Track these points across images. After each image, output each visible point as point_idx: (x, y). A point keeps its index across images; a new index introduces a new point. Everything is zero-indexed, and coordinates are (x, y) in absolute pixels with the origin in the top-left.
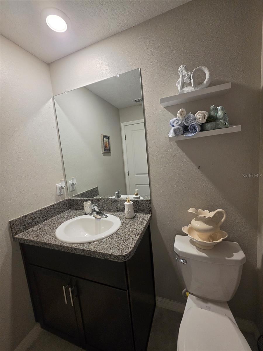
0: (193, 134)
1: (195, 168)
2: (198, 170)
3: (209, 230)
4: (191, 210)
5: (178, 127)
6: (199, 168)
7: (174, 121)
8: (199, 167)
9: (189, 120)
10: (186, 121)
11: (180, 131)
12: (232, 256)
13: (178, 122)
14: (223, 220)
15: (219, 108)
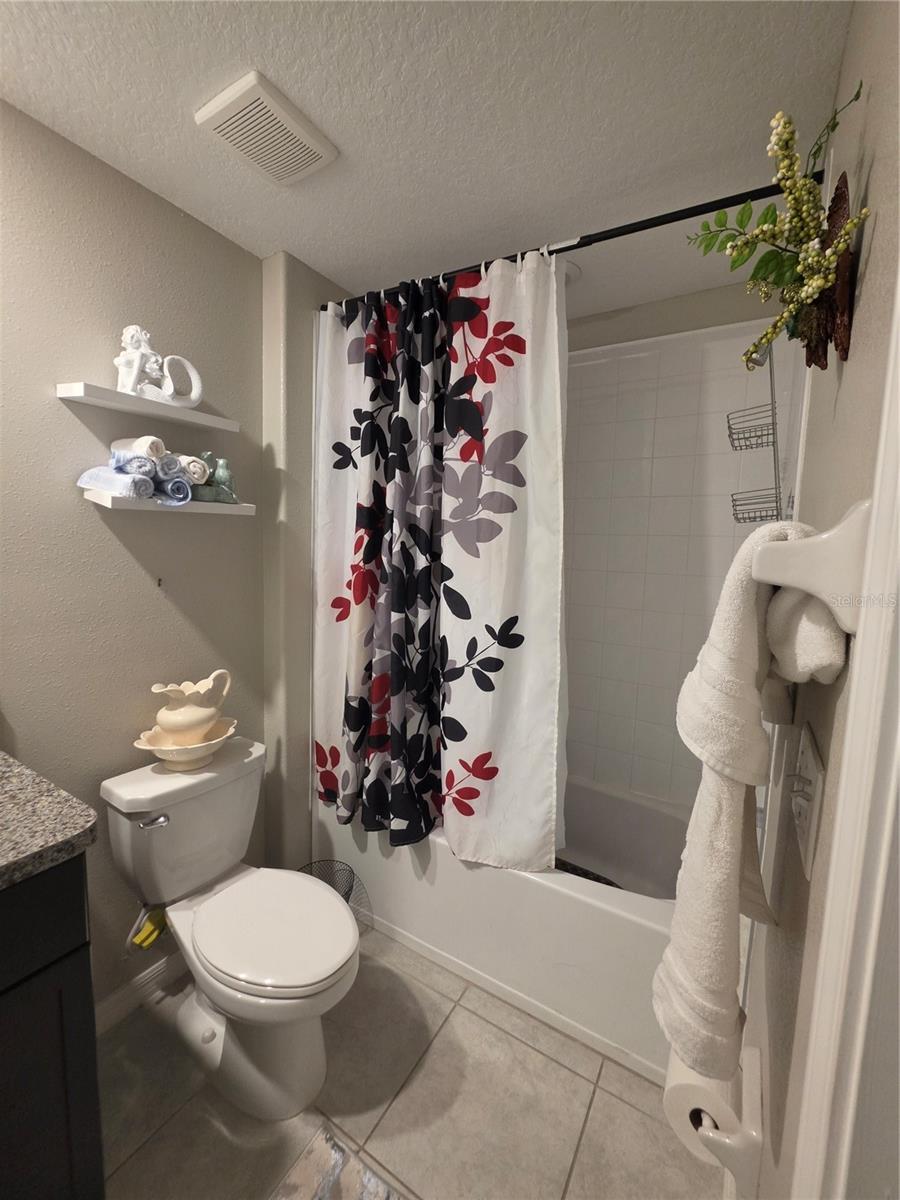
0: (175, 503)
1: (150, 584)
2: (157, 590)
3: (210, 718)
4: (156, 689)
5: (144, 477)
6: (159, 585)
7: (131, 460)
8: (160, 580)
9: (170, 469)
10: (162, 469)
11: (146, 489)
12: (251, 754)
13: (145, 466)
14: (225, 693)
15: (221, 462)
